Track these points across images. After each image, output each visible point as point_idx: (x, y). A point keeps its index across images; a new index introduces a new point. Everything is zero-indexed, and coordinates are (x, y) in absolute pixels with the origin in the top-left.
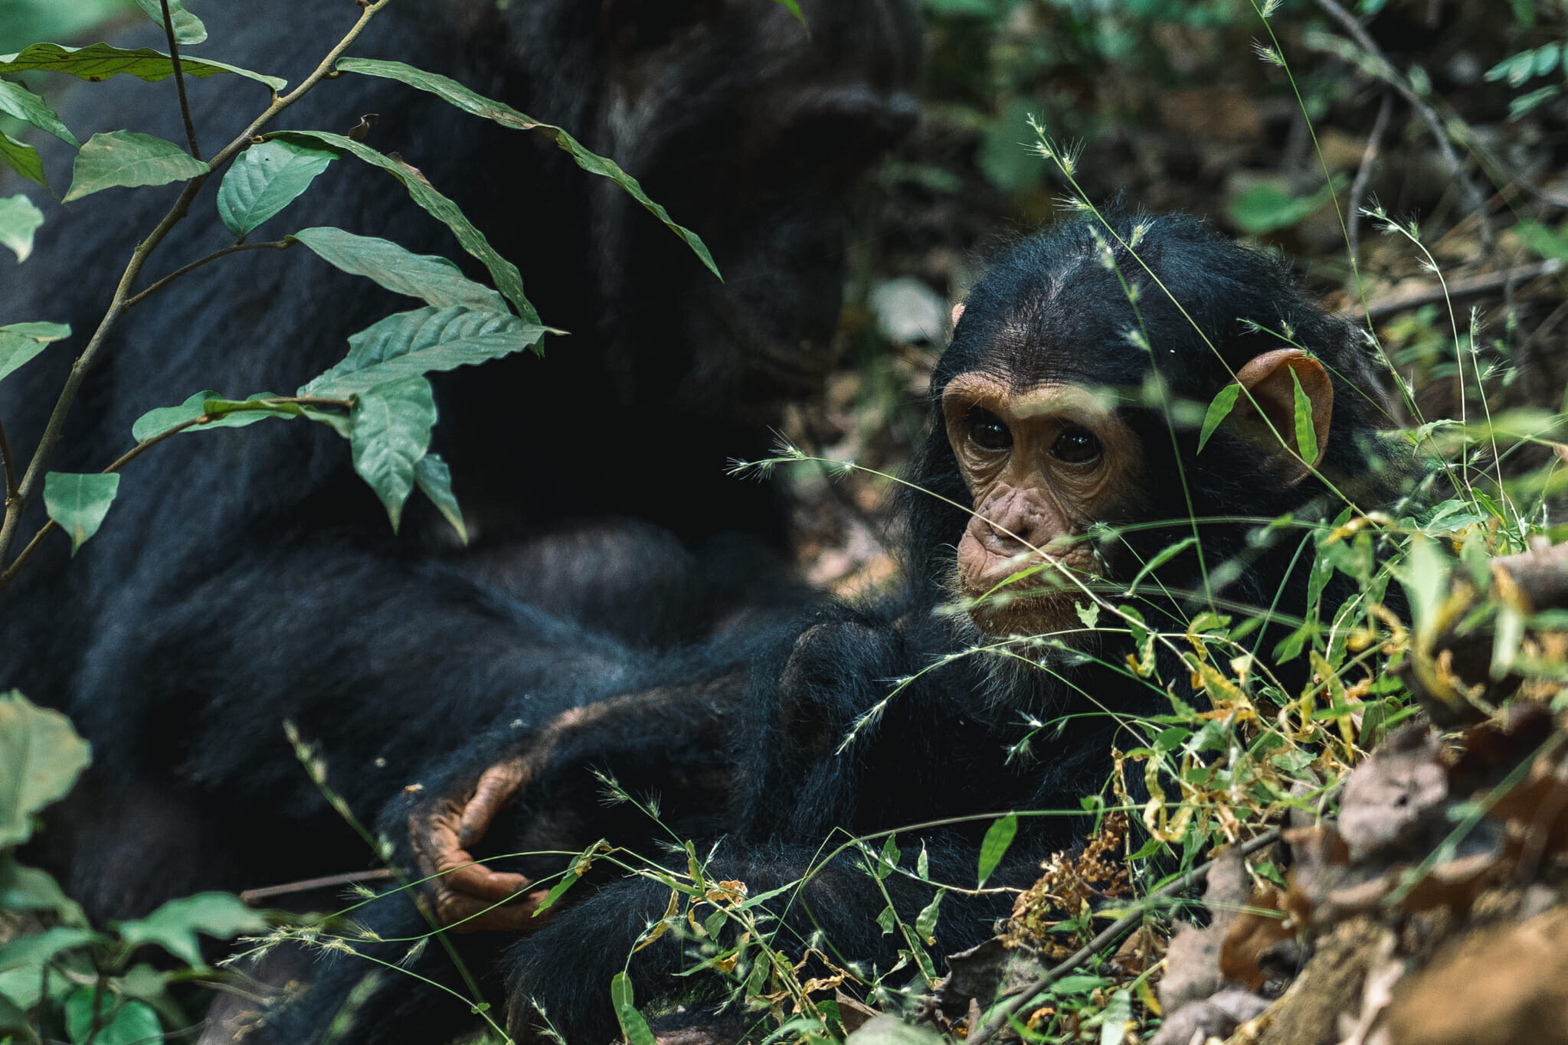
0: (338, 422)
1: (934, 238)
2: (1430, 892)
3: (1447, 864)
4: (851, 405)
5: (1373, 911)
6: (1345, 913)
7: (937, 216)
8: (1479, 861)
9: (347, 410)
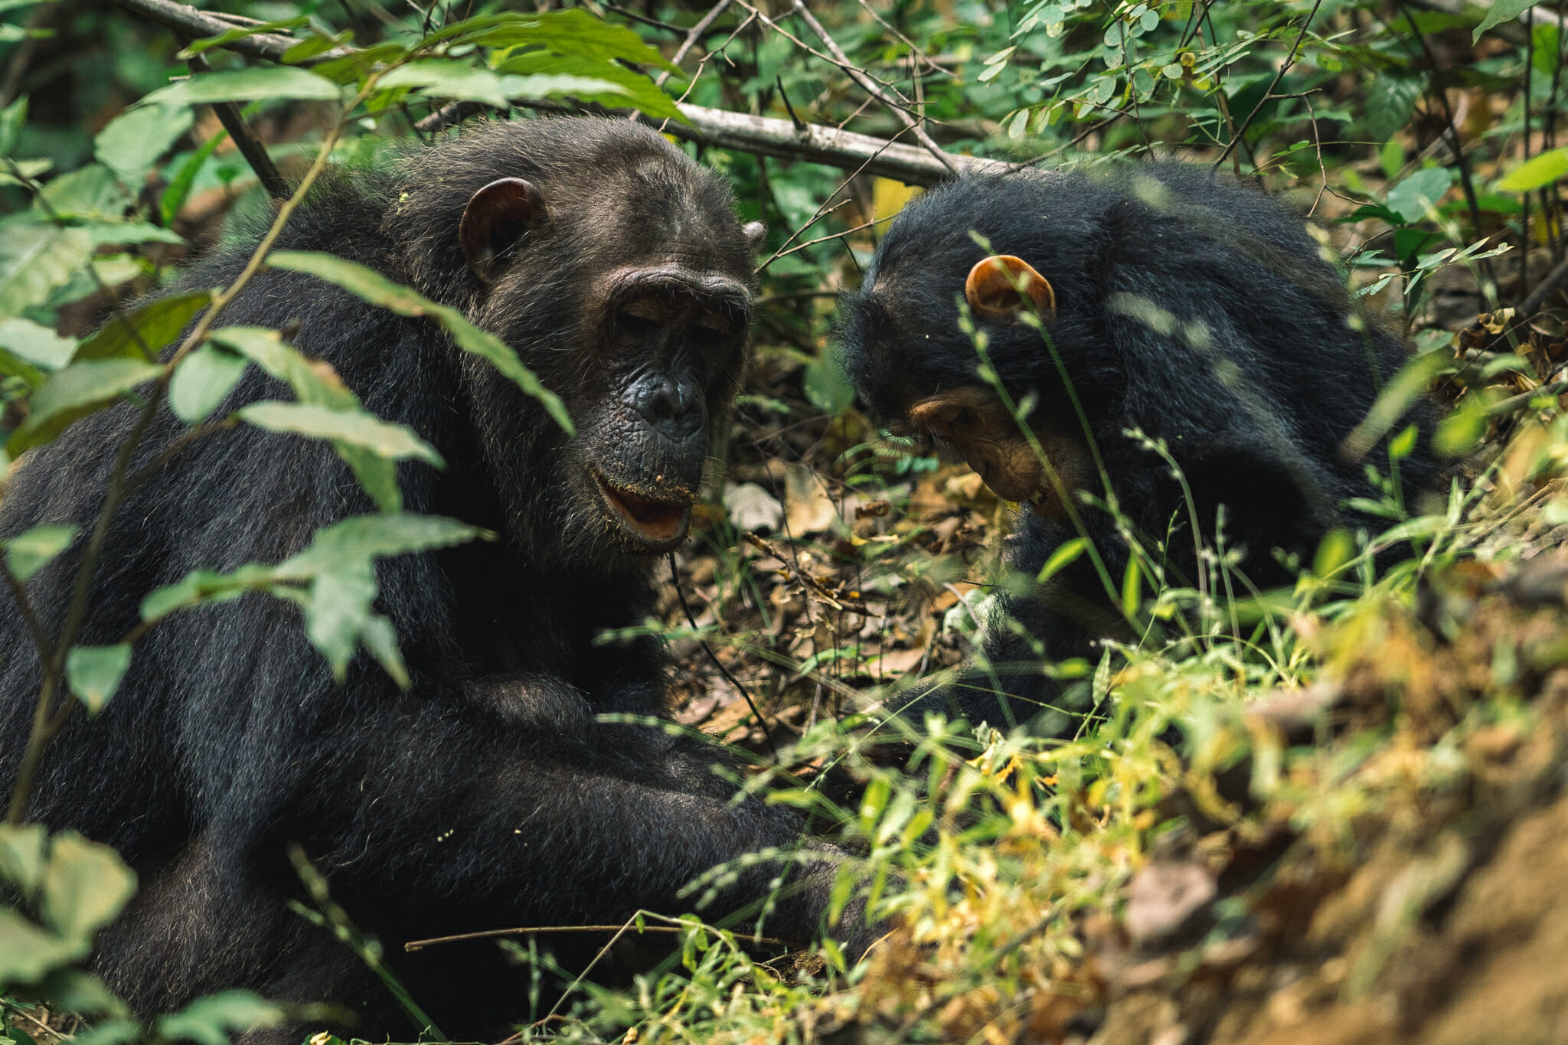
0: (299, 596)
1: (771, 450)
2: (1205, 973)
3: (1217, 949)
4: (708, 582)
5: (1156, 987)
6: (1134, 990)
7: (772, 432)
8: (1240, 947)
9: (306, 585)
